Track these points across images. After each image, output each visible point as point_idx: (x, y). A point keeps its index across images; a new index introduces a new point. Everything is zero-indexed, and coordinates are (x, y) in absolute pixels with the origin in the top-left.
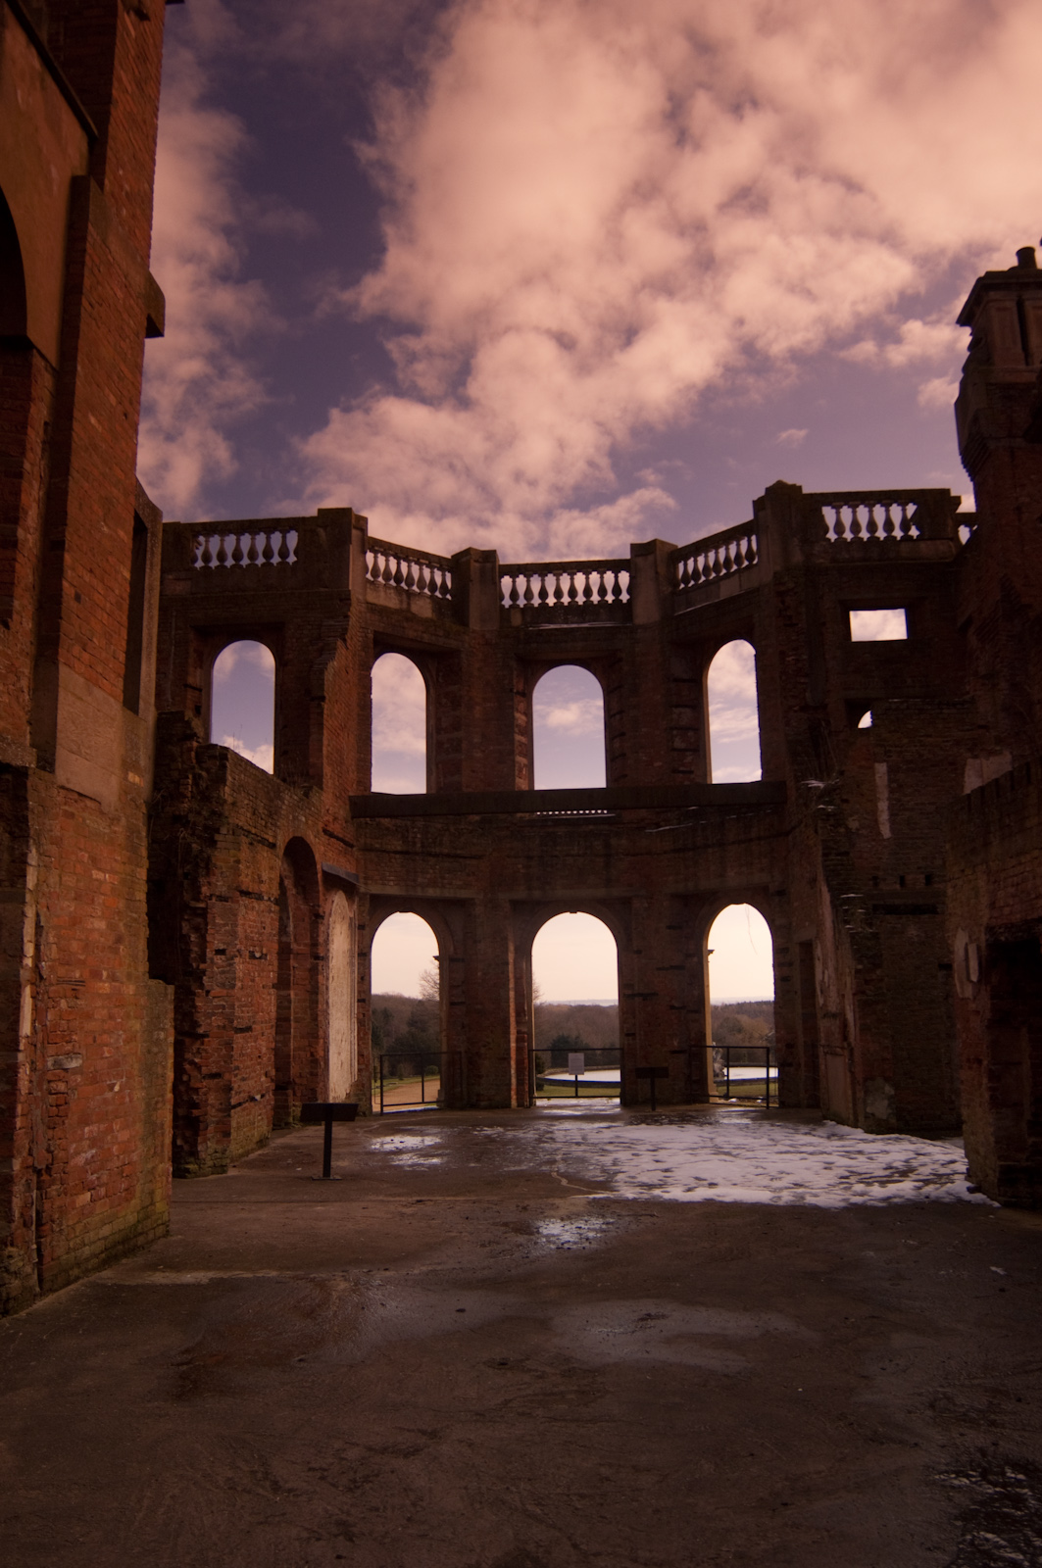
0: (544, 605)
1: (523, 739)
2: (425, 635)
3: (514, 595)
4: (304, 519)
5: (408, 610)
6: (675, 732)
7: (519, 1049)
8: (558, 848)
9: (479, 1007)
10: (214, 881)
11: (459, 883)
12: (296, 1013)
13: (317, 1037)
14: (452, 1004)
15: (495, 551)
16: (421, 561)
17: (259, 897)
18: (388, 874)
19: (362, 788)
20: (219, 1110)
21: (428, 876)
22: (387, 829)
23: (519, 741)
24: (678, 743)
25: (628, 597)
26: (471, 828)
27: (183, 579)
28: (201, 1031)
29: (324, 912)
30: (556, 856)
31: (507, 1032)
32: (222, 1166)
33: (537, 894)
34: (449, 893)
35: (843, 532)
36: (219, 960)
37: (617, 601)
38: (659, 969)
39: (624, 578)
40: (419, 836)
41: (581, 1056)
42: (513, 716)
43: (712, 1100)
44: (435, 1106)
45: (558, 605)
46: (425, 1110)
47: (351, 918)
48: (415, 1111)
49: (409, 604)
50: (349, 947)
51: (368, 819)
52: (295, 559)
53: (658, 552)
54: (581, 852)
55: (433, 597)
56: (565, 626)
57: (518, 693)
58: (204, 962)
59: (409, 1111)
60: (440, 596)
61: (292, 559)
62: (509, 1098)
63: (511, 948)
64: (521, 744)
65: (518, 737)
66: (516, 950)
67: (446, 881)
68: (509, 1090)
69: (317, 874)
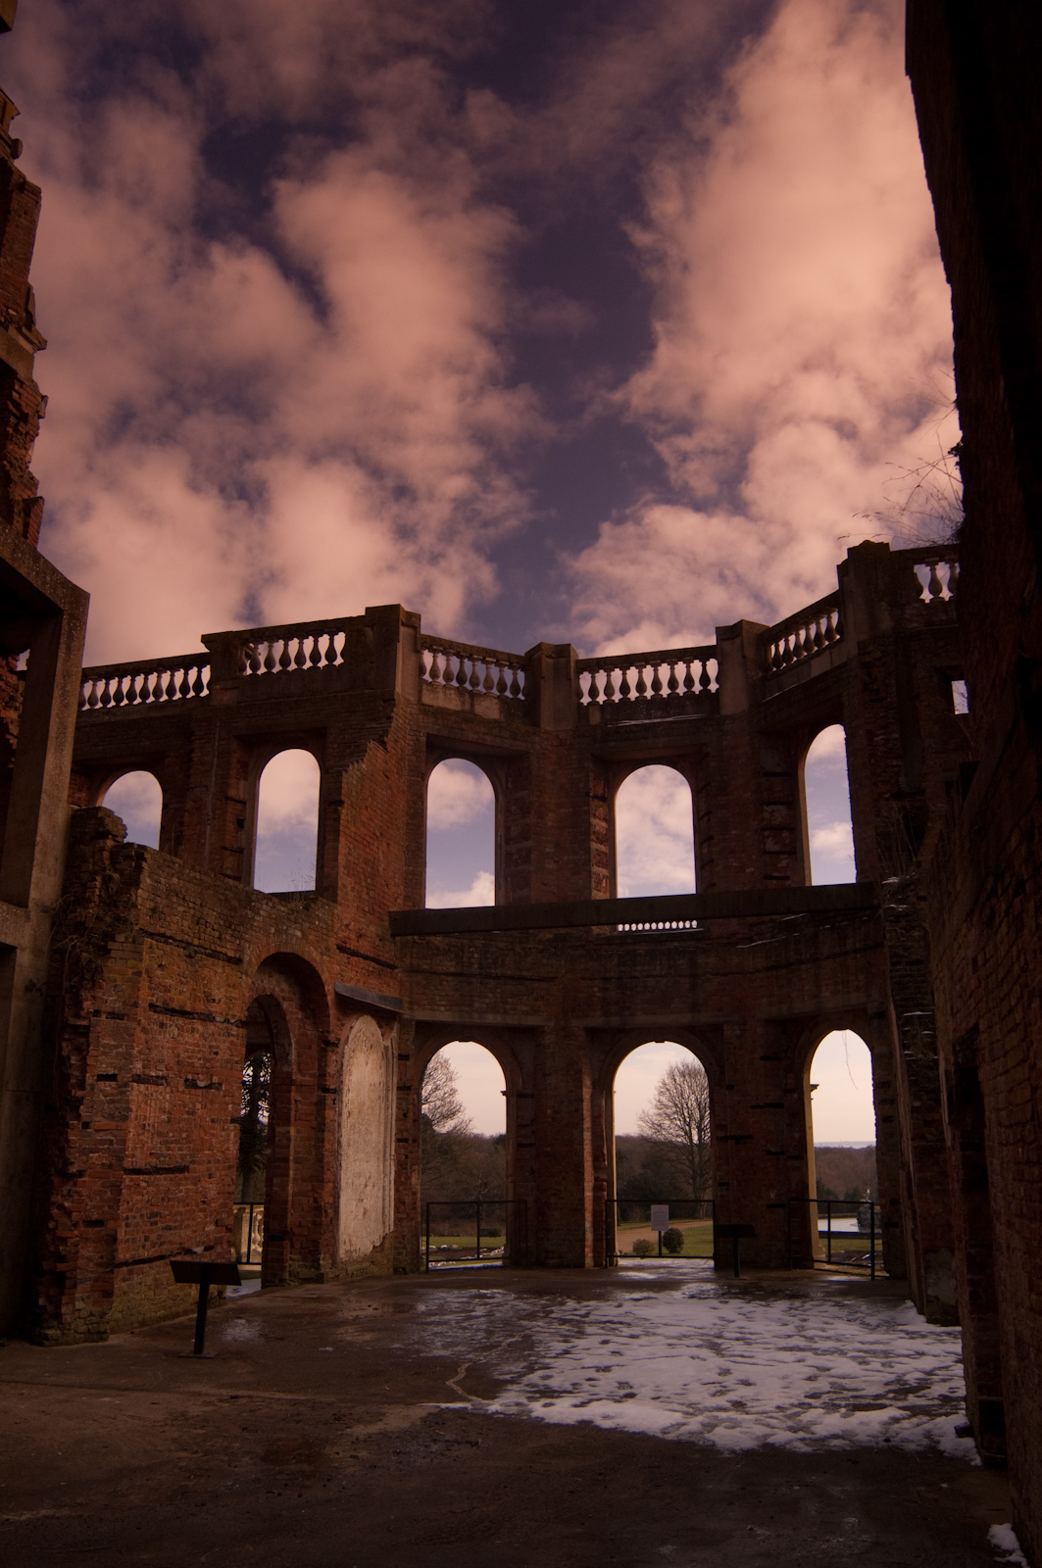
0: (625, 701)
1: (603, 848)
2: (487, 737)
3: (593, 692)
4: (350, 619)
5: (472, 711)
6: (766, 833)
7: (596, 1199)
8: (639, 968)
9: (549, 1149)
10: (100, 995)
11: (525, 1008)
12: (296, 1152)
13: (321, 1181)
14: (520, 1146)
15: (569, 645)
16: (488, 659)
17: (208, 1018)
18: (438, 998)
19: (411, 904)
20: (99, 1265)
21: (487, 1001)
22: (438, 948)
23: (597, 850)
24: (770, 845)
25: (717, 686)
26: (541, 947)
27: (230, 689)
28: (73, 1169)
29: (339, 1040)
30: (637, 978)
31: (580, 1180)
32: (99, 1332)
33: (615, 1021)
34: (512, 1020)
35: (941, 591)
36: (107, 1087)
37: (705, 691)
38: (753, 1107)
39: (712, 666)
40: (476, 956)
41: (665, 1208)
42: (590, 823)
43: (817, 1265)
44: (499, 1263)
45: (641, 699)
46: (484, 1268)
47: (386, 1048)
48: (472, 1268)
49: (472, 705)
50: (384, 1079)
51: (416, 937)
52: (342, 661)
53: (744, 634)
54: (663, 973)
55: (501, 699)
56: (647, 721)
57: (596, 797)
58: (83, 1088)
59: (465, 1268)
60: (511, 696)
61: (339, 661)
62: (583, 1255)
63: (587, 1082)
64: (599, 853)
65: (595, 846)
66: (594, 1085)
67: (509, 1007)
68: (583, 1247)
69: (325, 996)
